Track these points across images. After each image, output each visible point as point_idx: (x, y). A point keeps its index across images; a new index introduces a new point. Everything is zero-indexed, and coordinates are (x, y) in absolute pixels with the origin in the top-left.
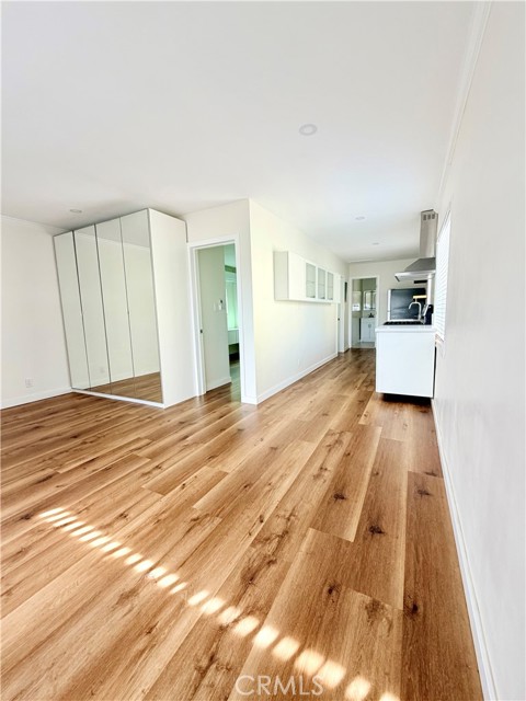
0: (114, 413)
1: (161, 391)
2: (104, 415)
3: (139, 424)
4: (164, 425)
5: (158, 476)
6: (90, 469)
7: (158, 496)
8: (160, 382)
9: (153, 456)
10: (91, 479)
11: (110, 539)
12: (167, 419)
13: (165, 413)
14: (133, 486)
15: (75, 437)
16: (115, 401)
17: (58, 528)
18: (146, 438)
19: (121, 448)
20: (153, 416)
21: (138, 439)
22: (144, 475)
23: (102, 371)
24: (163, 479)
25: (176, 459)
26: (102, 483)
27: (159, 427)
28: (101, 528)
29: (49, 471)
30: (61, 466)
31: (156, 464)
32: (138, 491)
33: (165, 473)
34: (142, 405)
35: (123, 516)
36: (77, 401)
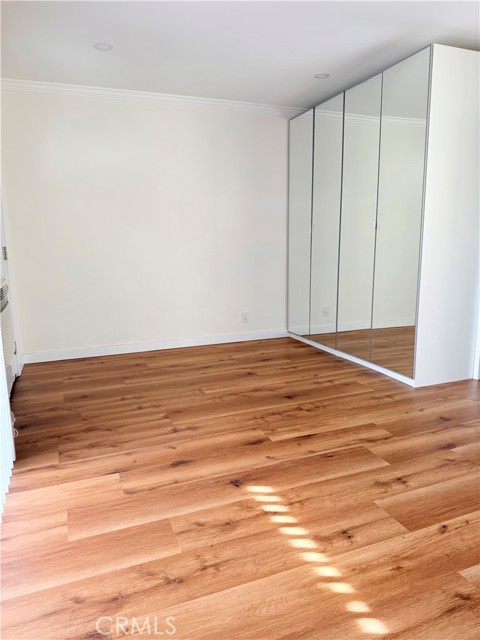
0: (340, 377)
1: (412, 357)
2: (326, 376)
3: (373, 402)
4: (413, 415)
5: (400, 496)
6: (307, 447)
7: (398, 527)
8: (412, 343)
9: (396, 459)
10: (306, 462)
11: (326, 560)
12: (418, 406)
13: (414, 395)
14: (363, 496)
15: (289, 397)
16: (340, 360)
17: (266, 513)
18: (383, 426)
19: (346, 431)
20: (395, 396)
21: (371, 426)
22: (379, 484)
23: (326, 314)
24: (410, 502)
25: (432, 477)
26: (320, 474)
27: (404, 416)
28: (317, 538)
29: (260, 434)
30: (273, 431)
31: (398, 474)
32: (369, 506)
33: (413, 494)
34: (379, 374)
35: (346, 534)
36: (293, 350)
